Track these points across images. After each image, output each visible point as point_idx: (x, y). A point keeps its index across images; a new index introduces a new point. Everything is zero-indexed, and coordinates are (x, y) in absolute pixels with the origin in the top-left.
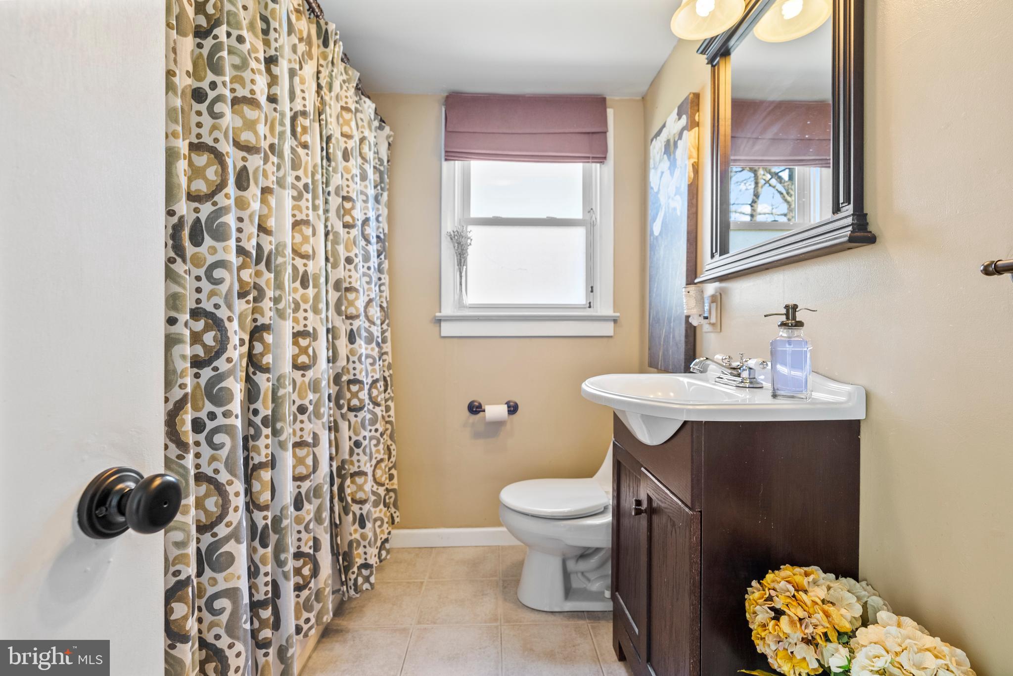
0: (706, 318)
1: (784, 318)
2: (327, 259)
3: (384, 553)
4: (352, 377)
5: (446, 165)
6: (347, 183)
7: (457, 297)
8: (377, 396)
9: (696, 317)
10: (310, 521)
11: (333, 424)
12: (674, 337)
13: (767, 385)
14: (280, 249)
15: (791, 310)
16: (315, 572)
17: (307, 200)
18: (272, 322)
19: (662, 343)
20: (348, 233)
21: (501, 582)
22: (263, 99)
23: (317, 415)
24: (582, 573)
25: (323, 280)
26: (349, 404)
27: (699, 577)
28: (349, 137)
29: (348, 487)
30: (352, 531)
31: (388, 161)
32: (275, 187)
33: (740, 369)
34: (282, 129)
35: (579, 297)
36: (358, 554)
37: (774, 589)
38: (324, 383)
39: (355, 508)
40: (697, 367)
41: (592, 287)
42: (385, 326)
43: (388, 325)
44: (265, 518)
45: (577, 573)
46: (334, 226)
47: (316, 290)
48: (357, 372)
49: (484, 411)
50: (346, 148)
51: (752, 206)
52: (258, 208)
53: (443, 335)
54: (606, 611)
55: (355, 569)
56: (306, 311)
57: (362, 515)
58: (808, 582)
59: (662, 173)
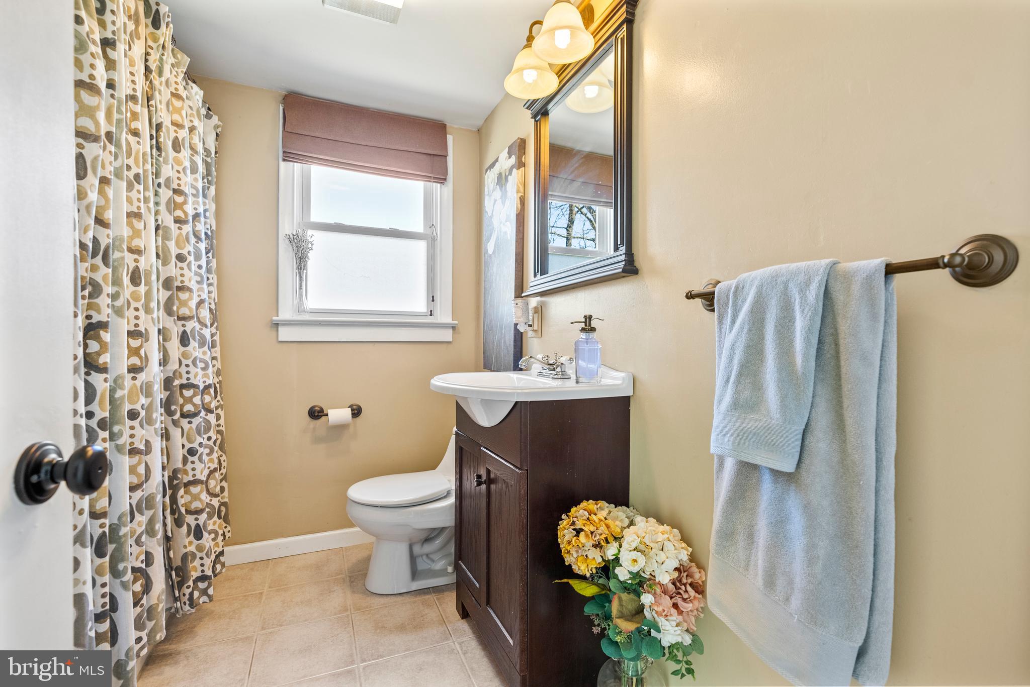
0: (530, 326)
1: (583, 325)
2: (158, 256)
3: (218, 567)
4: (185, 382)
5: (282, 164)
6: (178, 175)
7: (296, 302)
8: (210, 402)
9: (523, 324)
10: (142, 533)
11: (164, 431)
12: (505, 342)
13: (573, 377)
14: (117, 243)
15: (588, 319)
16: (147, 588)
17: (139, 192)
18: (109, 320)
19: (495, 347)
20: (180, 228)
21: (348, 578)
22: (102, 86)
23: (149, 421)
24: (427, 555)
25: (154, 277)
26: (181, 410)
27: (526, 520)
28: (179, 126)
29: (182, 497)
30: (185, 543)
31: (216, 153)
32: (112, 177)
33: (555, 365)
34: (120, 116)
35: (420, 305)
36: (194, 567)
37: (576, 517)
38: (156, 387)
39: (190, 519)
40: (524, 364)
41: (433, 297)
42: (214, 331)
43: (217, 328)
44: (102, 526)
45: (422, 556)
46: (164, 221)
47: (147, 288)
48: (191, 376)
49: (327, 415)
50: (177, 138)
51: (567, 230)
52: (96, 199)
53: (280, 339)
54: (449, 584)
55: (191, 583)
56: (137, 309)
57: (198, 525)
58: (597, 508)
59: (495, 201)
